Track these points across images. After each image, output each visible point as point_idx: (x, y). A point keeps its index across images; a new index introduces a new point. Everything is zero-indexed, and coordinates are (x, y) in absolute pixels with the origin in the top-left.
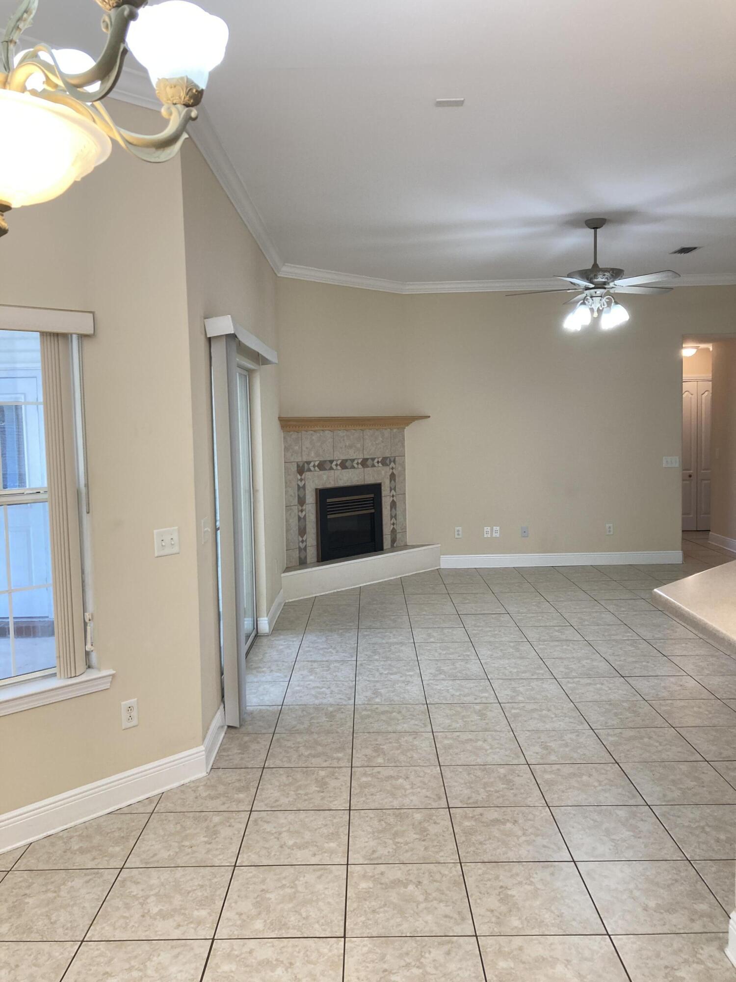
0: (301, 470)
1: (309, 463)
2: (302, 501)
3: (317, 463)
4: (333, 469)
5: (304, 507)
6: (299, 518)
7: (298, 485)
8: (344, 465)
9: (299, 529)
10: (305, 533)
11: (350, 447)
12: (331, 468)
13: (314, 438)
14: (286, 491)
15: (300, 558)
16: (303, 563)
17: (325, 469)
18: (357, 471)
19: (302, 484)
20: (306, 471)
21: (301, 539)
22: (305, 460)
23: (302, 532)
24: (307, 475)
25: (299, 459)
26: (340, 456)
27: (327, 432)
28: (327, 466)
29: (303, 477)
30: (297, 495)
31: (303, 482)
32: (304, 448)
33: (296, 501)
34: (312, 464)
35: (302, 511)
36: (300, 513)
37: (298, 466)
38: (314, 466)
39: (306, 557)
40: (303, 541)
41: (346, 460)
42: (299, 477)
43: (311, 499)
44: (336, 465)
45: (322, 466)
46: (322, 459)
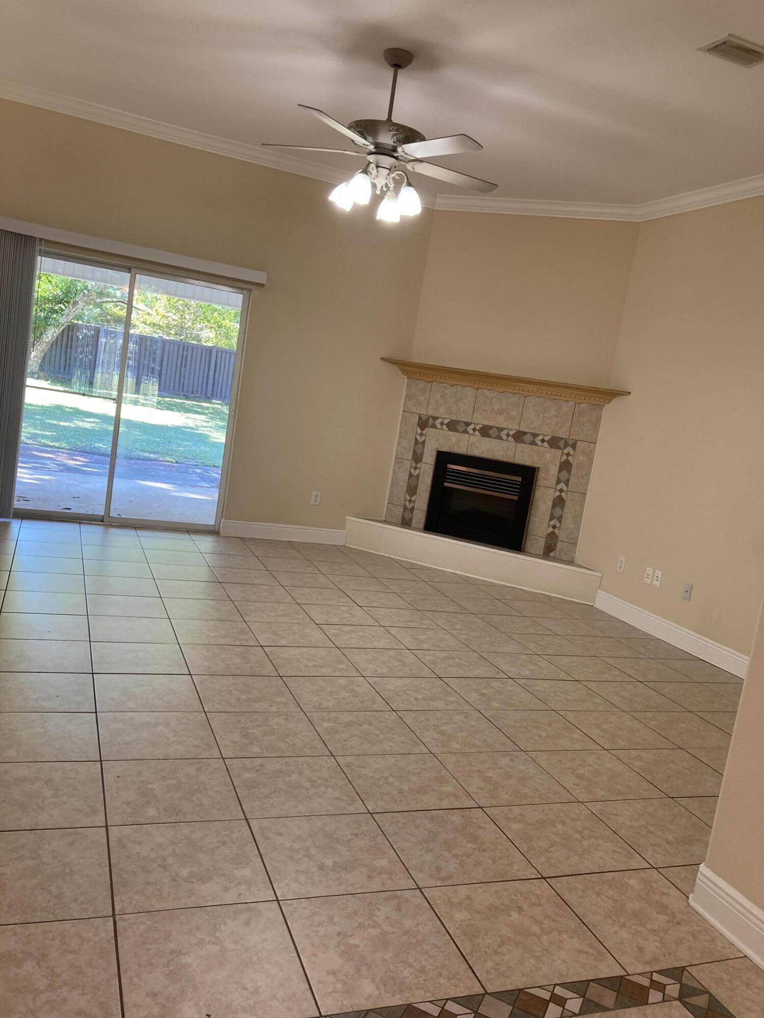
0: (423, 423)
1: (435, 418)
2: (417, 458)
3: (446, 421)
4: (468, 433)
5: (419, 465)
6: (411, 475)
7: (416, 439)
8: (485, 431)
9: (409, 486)
10: (415, 493)
11: (500, 412)
12: (466, 432)
13: (447, 392)
14: (398, 442)
15: (403, 518)
16: (406, 523)
17: (457, 431)
18: (505, 444)
19: (420, 439)
20: (430, 427)
21: (408, 498)
22: (430, 413)
23: (412, 490)
24: (428, 431)
25: (423, 412)
26: (481, 420)
27: (467, 389)
28: (461, 428)
29: (424, 432)
30: (412, 449)
31: (423, 438)
32: (432, 401)
33: (410, 456)
34: (440, 420)
35: (415, 468)
36: (412, 470)
37: (420, 418)
38: (442, 424)
39: (411, 520)
40: (410, 501)
41: (491, 427)
42: (419, 431)
43: (429, 459)
44: (474, 430)
45: (452, 426)
46: (455, 418)
